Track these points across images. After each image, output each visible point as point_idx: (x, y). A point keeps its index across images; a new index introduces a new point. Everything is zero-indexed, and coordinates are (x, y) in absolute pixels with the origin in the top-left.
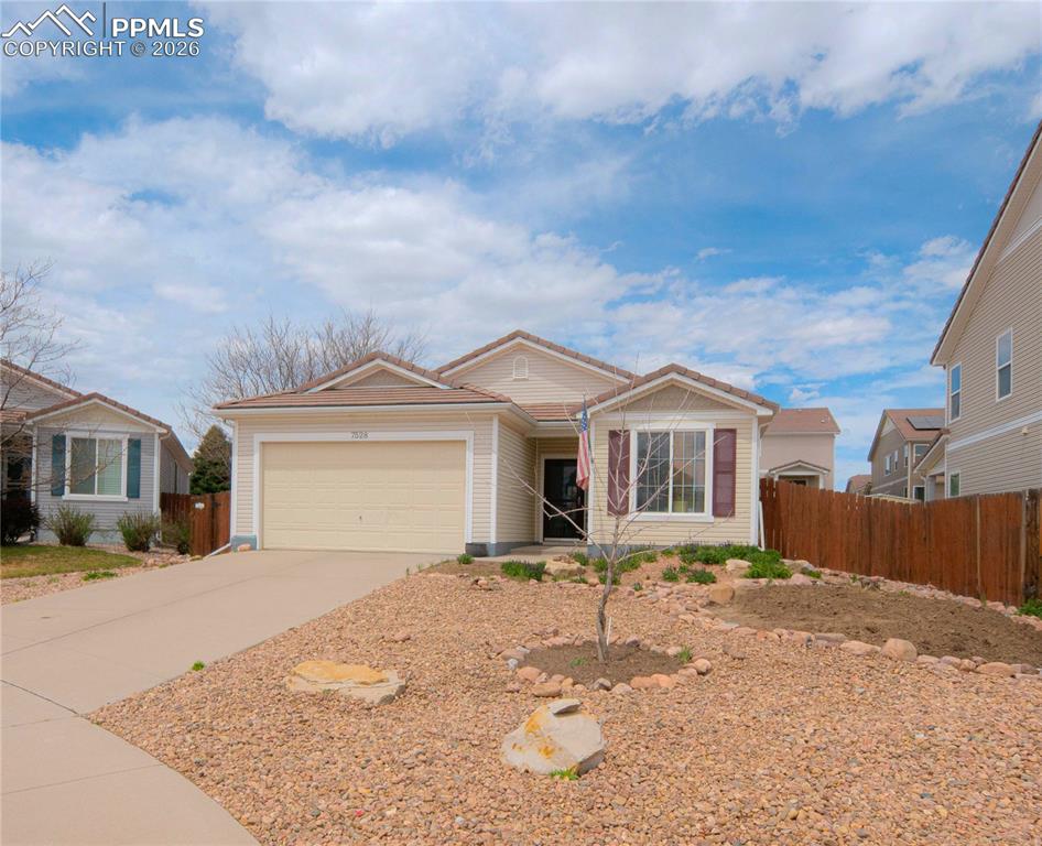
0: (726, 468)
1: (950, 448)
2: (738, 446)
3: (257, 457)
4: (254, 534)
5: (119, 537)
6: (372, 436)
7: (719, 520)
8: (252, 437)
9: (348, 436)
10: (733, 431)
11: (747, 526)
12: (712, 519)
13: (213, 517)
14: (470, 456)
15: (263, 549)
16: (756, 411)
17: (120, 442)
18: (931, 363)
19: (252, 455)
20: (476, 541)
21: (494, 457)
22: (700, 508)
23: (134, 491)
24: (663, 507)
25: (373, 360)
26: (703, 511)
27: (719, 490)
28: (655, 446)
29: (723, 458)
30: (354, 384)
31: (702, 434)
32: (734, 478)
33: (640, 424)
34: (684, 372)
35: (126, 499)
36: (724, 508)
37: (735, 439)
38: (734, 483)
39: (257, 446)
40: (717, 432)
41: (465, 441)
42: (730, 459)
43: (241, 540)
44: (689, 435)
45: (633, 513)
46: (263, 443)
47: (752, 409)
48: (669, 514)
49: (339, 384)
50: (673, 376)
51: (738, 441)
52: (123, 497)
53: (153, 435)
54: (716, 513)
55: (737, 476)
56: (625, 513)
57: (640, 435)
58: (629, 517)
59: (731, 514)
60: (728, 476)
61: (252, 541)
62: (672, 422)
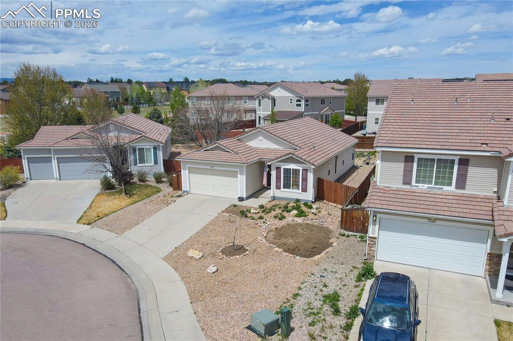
2: (308, 174)
3: (187, 170)
5: (153, 179)
6: (215, 168)
7: (303, 193)
8: (186, 165)
9: (209, 167)
10: (307, 170)
11: (310, 195)
13: (178, 181)
14: (239, 175)
16: (312, 167)
17: (151, 148)
20: (241, 196)
21: (245, 176)
22: (299, 189)
23: (156, 162)
24: (290, 188)
27: (303, 185)
28: (287, 171)
29: (305, 177)
31: (299, 170)
32: (307, 183)
33: (284, 166)
37: (307, 172)
39: (187, 167)
40: (303, 170)
41: (238, 171)
44: (296, 170)
45: (282, 189)
47: (310, 166)
48: (291, 190)
50: (291, 155)
52: (153, 164)
53: (159, 146)
54: (302, 191)
56: (280, 189)
57: (284, 169)
58: (281, 190)
59: (306, 191)
60: (305, 182)
61: (187, 192)
62: (292, 166)
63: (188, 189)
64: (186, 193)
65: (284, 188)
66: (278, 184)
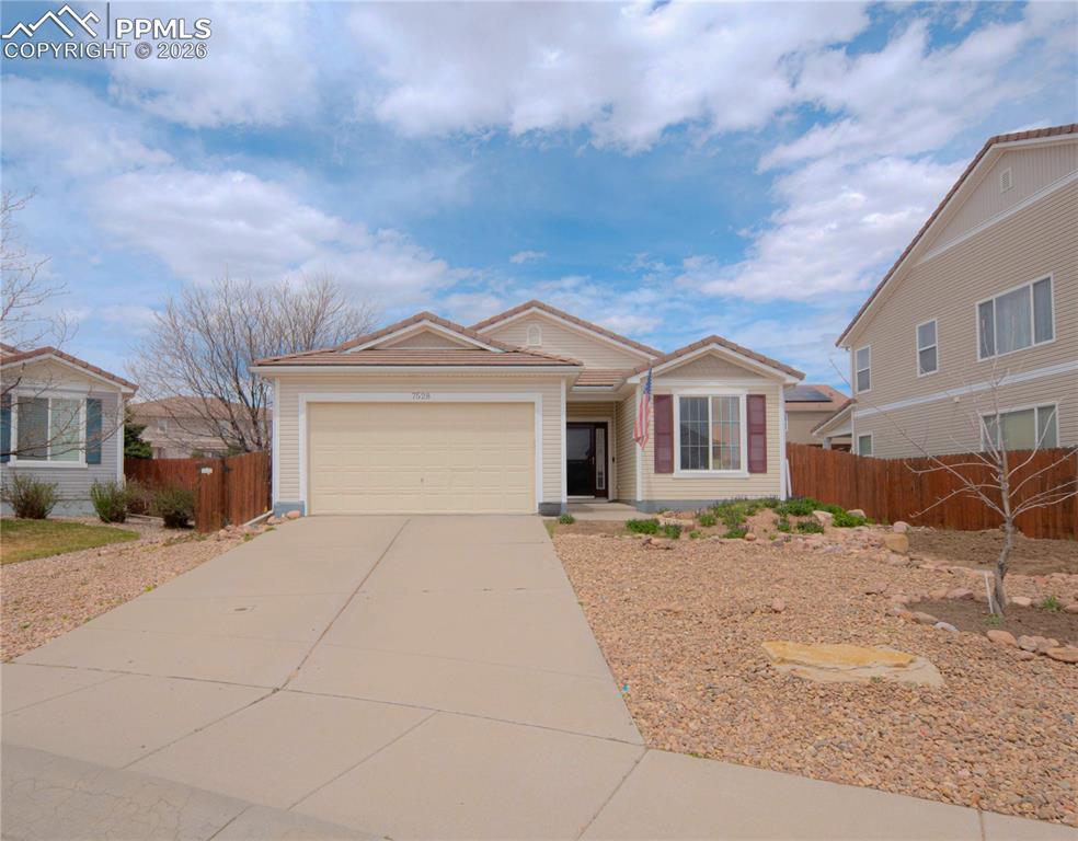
0: (757, 430)
1: (856, 415)
2: (767, 410)
3: (302, 418)
4: (301, 499)
5: (90, 507)
6: (435, 397)
7: (754, 475)
8: (297, 397)
9: (408, 397)
10: (763, 397)
11: (777, 481)
12: (748, 475)
13: (224, 482)
14: (539, 418)
15: (310, 516)
16: (784, 379)
17: (77, 402)
18: (837, 345)
19: (297, 416)
20: (547, 500)
22: (738, 466)
23: (94, 458)
24: (706, 465)
25: (420, 320)
26: (739, 468)
27: (753, 450)
28: (695, 407)
29: (756, 420)
30: (395, 345)
31: (736, 399)
32: (765, 438)
33: (681, 389)
34: (722, 342)
35: (86, 466)
36: (758, 465)
37: (764, 403)
38: (765, 443)
39: (302, 407)
40: (749, 397)
41: (533, 404)
42: (762, 422)
43: (286, 507)
44: (726, 399)
45: (678, 471)
46: (309, 403)
47: (779, 378)
48: (711, 471)
49: (382, 344)
50: (714, 346)
51: (767, 405)
52: (83, 463)
53: (116, 395)
54: (751, 469)
55: (768, 436)
56: (671, 470)
57: (682, 399)
58: (675, 475)
59: (764, 470)
60: (761, 437)
61: (300, 507)
62: (710, 388)
63: (303, 497)
64: (297, 513)
65: (684, 466)
66: (664, 456)
